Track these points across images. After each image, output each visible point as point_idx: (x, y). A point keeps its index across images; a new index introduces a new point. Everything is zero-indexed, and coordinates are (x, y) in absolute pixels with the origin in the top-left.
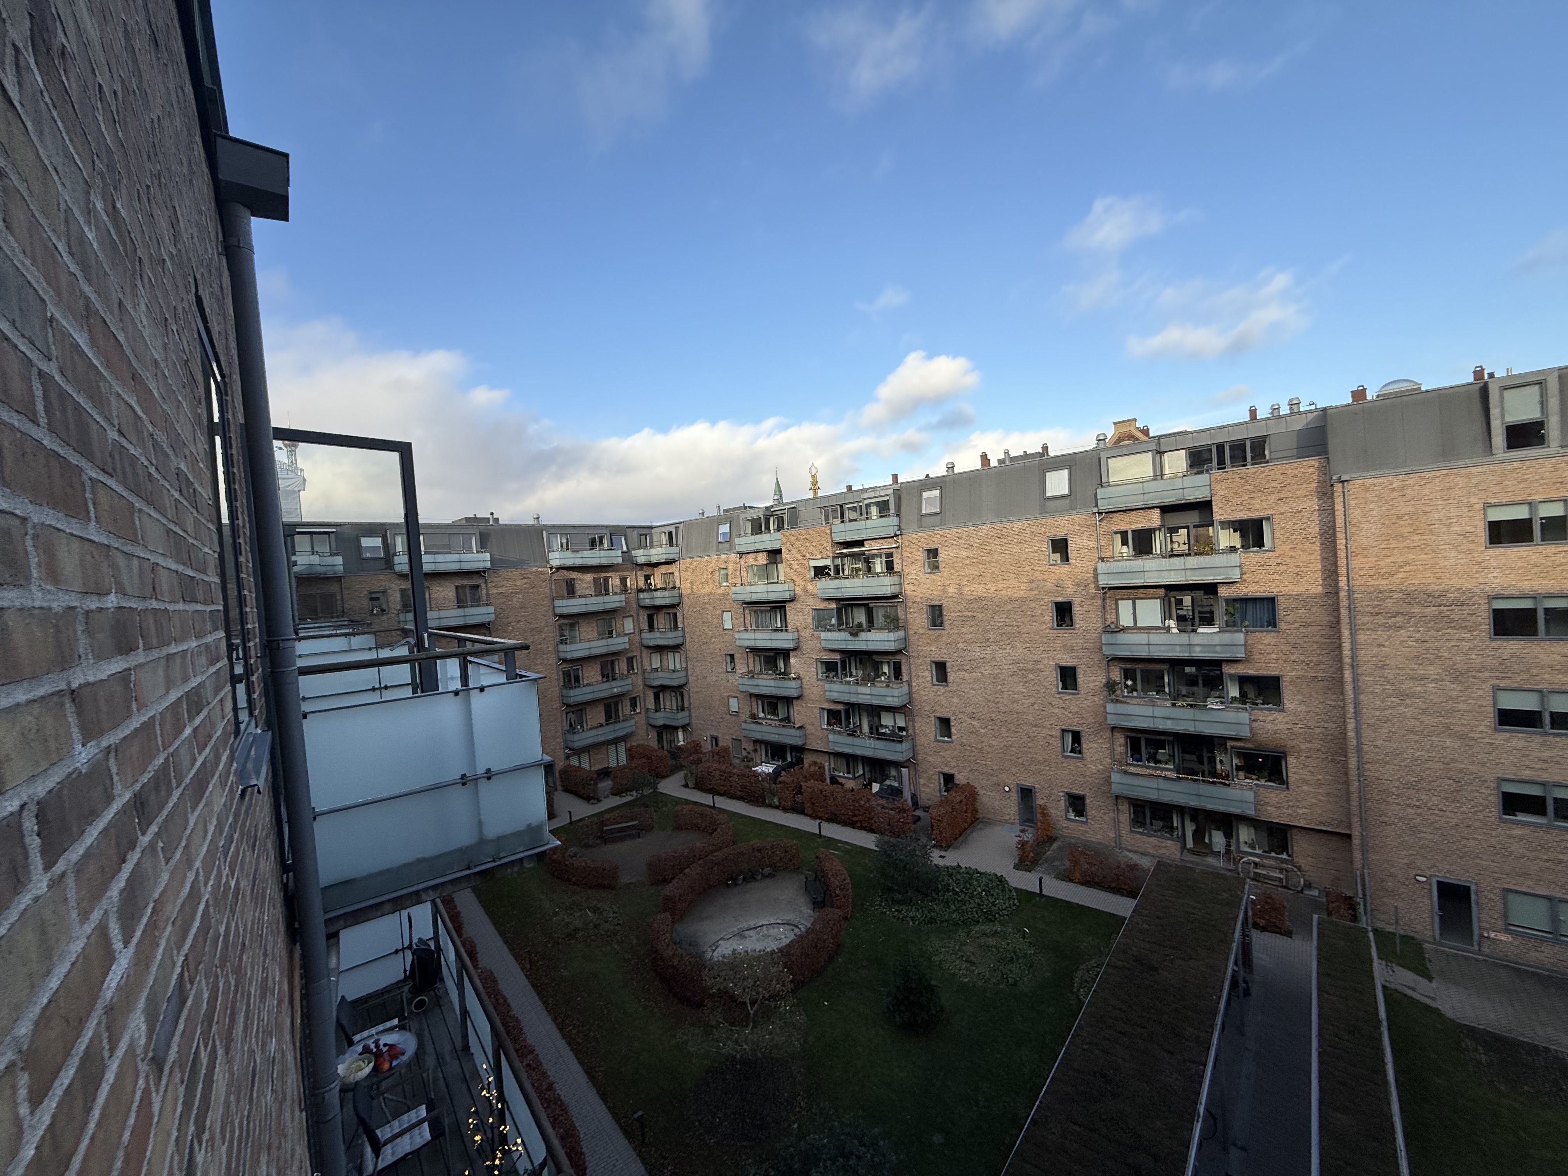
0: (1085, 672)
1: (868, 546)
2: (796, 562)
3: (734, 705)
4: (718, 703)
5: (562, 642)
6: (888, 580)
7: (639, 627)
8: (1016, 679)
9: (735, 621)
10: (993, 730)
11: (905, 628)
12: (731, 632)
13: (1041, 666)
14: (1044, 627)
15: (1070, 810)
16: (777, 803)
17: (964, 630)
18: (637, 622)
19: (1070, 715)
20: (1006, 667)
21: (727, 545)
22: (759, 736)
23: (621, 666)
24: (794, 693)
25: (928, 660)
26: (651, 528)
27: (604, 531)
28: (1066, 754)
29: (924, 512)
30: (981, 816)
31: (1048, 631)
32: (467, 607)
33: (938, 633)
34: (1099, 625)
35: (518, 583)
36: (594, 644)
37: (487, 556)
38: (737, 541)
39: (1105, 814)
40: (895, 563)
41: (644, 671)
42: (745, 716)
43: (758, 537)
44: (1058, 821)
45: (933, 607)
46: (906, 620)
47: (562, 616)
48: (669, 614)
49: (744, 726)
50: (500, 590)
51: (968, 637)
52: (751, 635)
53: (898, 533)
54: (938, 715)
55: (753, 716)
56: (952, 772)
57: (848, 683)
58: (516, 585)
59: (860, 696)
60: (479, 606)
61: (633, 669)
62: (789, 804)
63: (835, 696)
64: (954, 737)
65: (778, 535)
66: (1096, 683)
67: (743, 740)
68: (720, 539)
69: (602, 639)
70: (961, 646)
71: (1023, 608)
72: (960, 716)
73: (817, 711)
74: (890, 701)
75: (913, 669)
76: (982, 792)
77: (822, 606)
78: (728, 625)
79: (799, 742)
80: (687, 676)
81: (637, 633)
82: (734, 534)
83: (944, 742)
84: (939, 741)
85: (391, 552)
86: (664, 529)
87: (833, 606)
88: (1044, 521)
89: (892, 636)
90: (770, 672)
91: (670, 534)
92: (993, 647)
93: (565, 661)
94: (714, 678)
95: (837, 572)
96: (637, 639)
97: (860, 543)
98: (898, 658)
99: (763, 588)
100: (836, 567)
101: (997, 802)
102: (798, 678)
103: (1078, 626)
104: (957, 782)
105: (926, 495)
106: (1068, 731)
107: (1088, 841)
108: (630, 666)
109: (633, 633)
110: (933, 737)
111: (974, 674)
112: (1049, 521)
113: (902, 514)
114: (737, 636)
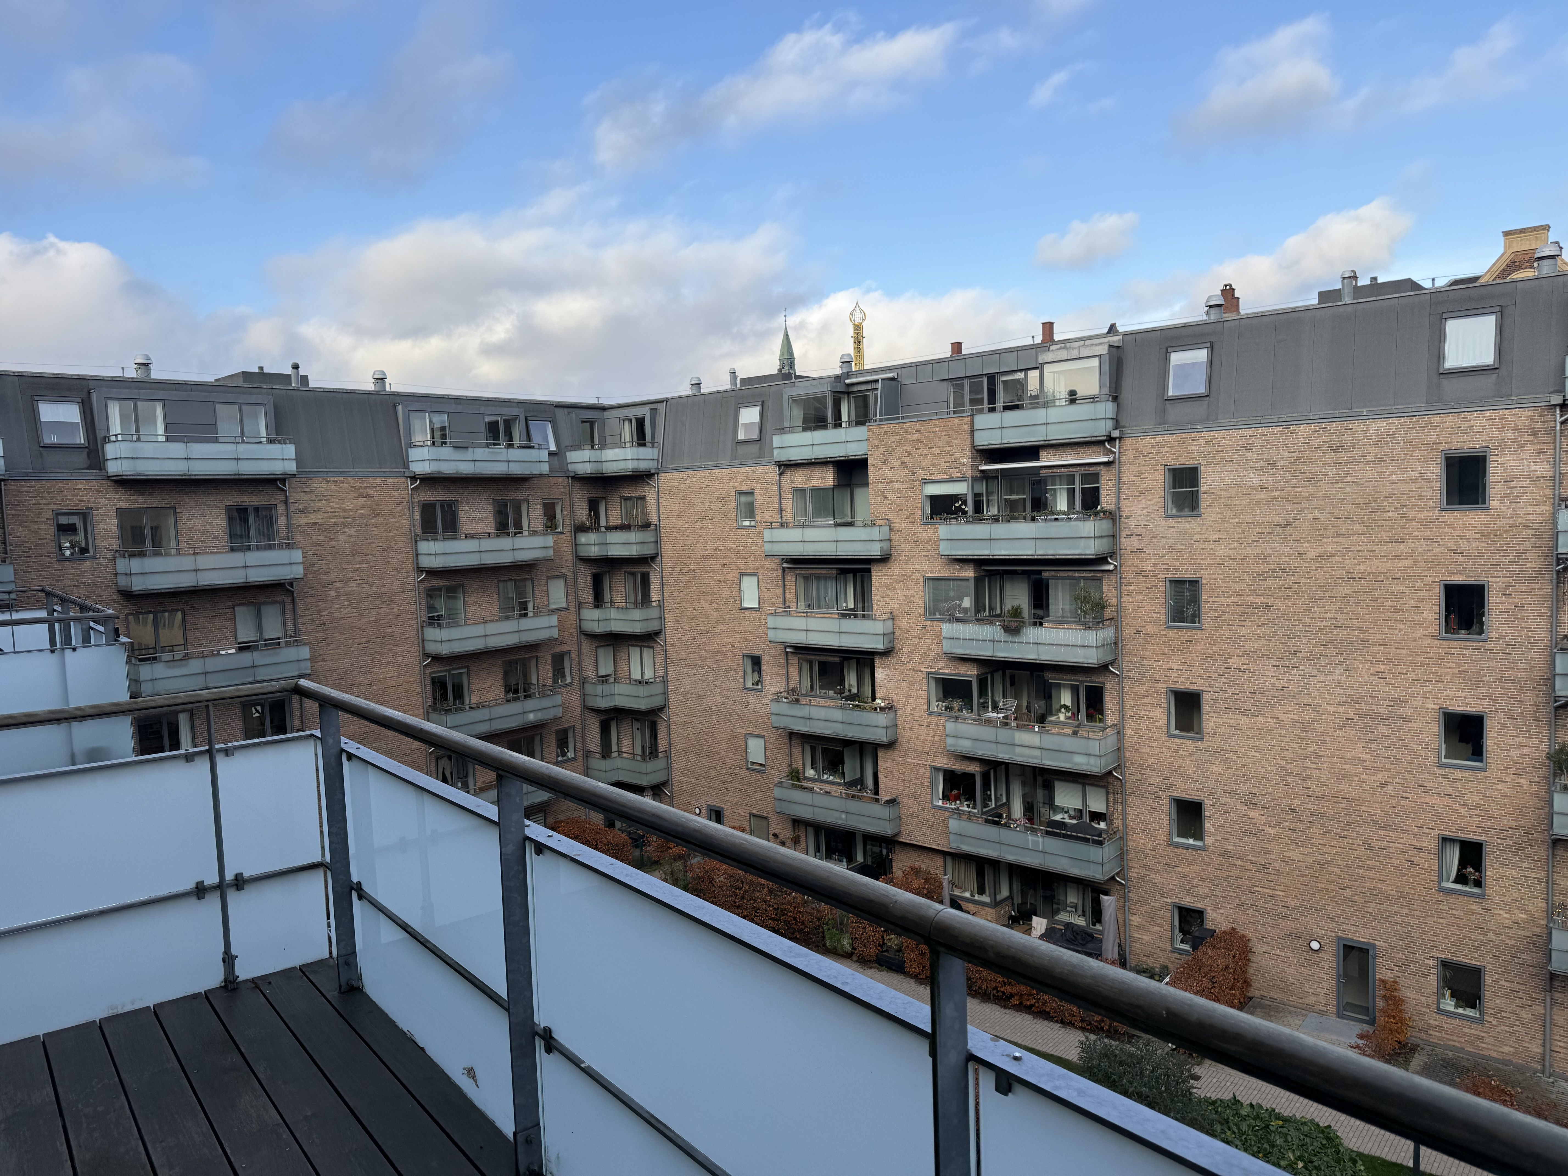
0: (1504, 726)
1: (1047, 460)
2: (896, 486)
3: (756, 750)
4: (724, 746)
5: (434, 621)
6: (1090, 527)
7: (576, 597)
8: (1350, 732)
9: (766, 594)
10: (1293, 830)
11: (1115, 621)
12: (755, 615)
13: (1407, 711)
14: (1420, 632)
15: (1448, 993)
16: (848, 948)
17: (1244, 631)
18: (572, 587)
19: (1463, 811)
20: (1331, 709)
21: (754, 448)
22: (806, 813)
23: (541, 674)
24: (882, 737)
25: (1162, 687)
26: (603, 408)
27: (515, 411)
28: (1445, 884)
29: (1171, 393)
30: (1257, 994)
31: (1429, 641)
32: (249, 548)
33: (1185, 635)
34: (1543, 635)
35: (349, 505)
36: (492, 628)
37: (290, 450)
38: (777, 440)
39: (1522, 1007)
40: (1103, 493)
41: (584, 681)
42: (778, 773)
43: (819, 436)
44: (1420, 1014)
45: (1177, 584)
46: (1119, 606)
47: (432, 573)
48: (633, 574)
49: (778, 792)
50: (313, 518)
51: (1249, 646)
52: (798, 622)
53: (1116, 434)
54: (1178, 794)
55: (795, 775)
56: (1199, 905)
57: (989, 722)
58: (344, 510)
59: (1018, 750)
60: (270, 547)
61: (563, 676)
62: (873, 951)
63: (965, 746)
64: (1209, 840)
65: (861, 432)
66: (1526, 751)
67: (773, 818)
68: (741, 436)
69: (507, 618)
70: (1235, 662)
71: (1376, 594)
72: (1224, 800)
73: (925, 772)
74: (1081, 763)
75: (1129, 702)
76: (1258, 948)
77: (945, 573)
78: (750, 600)
79: (887, 830)
80: (665, 693)
81: (572, 609)
82: (769, 426)
83: (1187, 847)
84: (1177, 846)
85: (100, 434)
86: (626, 412)
87: (969, 573)
88: (1437, 419)
89: (1092, 637)
90: (831, 693)
91: (640, 422)
92: (1307, 668)
93: (437, 659)
94: (719, 699)
95: (978, 508)
96: (572, 618)
97: (1031, 452)
98: (1096, 680)
99: (829, 533)
100: (977, 497)
101: (1292, 970)
102: (890, 708)
103: (1494, 635)
104: (1209, 925)
105: (1177, 358)
106: (1453, 841)
107: (1484, 1057)
108: (559, 672)
109: (565, 609)
110: (1162, 836)
111: (1260, 719)
112: (1450, 418)
113: (1127, 394)
114: (771, 621)
